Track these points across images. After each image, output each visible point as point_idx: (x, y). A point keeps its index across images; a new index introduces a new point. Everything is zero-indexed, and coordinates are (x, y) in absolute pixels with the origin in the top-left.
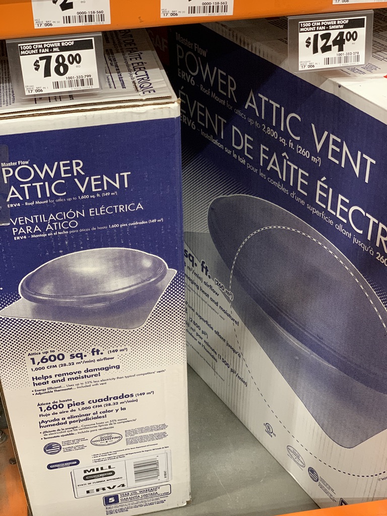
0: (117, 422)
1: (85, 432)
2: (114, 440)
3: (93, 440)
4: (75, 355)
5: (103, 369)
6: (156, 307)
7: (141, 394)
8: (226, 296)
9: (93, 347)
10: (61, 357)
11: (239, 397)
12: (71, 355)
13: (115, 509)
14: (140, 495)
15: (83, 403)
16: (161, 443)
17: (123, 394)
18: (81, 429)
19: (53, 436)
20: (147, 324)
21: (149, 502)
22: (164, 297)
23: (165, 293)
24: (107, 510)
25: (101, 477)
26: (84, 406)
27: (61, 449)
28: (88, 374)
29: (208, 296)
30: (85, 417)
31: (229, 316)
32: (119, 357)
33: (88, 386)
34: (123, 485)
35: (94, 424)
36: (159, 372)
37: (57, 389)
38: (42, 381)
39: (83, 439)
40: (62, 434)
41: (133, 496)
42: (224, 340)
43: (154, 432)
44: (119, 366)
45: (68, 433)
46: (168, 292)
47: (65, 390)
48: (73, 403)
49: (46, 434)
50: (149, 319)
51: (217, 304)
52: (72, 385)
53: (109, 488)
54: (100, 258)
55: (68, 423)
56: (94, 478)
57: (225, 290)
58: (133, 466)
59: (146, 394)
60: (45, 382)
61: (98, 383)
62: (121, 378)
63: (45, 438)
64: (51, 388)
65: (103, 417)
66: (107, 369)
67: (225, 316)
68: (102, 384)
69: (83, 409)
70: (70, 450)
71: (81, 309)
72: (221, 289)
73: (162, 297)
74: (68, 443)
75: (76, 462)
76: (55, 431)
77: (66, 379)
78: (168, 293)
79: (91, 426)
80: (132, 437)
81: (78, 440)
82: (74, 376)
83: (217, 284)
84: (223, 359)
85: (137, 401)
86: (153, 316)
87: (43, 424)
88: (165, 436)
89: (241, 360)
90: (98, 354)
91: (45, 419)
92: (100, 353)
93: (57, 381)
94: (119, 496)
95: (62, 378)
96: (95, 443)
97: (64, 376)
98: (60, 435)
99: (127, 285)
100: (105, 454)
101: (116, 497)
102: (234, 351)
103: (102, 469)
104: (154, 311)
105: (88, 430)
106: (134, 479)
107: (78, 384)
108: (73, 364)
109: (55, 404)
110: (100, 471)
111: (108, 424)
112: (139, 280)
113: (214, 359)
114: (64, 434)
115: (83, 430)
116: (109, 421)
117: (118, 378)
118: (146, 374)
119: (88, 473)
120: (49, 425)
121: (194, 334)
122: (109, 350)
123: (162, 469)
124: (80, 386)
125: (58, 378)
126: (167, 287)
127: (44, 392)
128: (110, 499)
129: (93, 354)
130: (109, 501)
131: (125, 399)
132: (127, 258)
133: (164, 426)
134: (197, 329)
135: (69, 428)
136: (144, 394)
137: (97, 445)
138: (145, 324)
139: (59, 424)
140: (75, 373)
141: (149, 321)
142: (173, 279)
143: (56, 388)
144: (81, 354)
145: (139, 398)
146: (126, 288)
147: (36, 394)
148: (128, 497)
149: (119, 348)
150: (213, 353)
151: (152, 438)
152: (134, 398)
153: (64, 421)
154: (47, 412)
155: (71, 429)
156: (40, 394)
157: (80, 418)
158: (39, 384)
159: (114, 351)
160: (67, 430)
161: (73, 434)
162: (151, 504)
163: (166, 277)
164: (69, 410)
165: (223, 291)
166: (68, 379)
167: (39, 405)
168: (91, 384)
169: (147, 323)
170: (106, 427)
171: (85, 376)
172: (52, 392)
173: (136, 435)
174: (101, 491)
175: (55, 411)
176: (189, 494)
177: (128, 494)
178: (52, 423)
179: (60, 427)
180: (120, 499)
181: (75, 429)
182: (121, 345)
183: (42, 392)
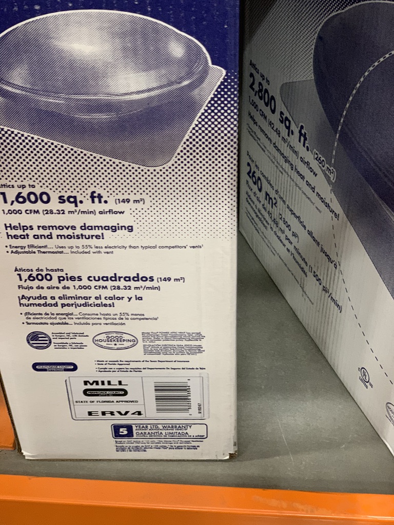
0: (130, 317)
1: (84, 324)
2: (126, 344)
3: (96, 338)
4: (65, 198)
5: (109, 229)
6: (191, 135)
7: (165, 279)
8: (325, 175)
9: (92, 189)
10: (45, 198)
11: (329, 327)
12: (60, 198)
13: (128, 445)
14: (164, 432)
15: (80, 279)
16: (195, 360)
17: (138, 274)
18: (79, 318)
19: (39, 321)
20: (176, 162)
21: (177, 445)
22: (203, 117)
23: (206, 111)
24: (118, 445)
25: (108, 395)
26: (82, 283)
27: (50, 342)
28: (87, 233)
29: (303, 178)
30: (83, 301)
31: (328, 206)
32: (131, 212)
33: (86, 253)
34: (139, 413)
35: (97, 315)
36: (194, 247)
37: (42, 250)
38: (19, 232)
39: (82, 335)
40: (51, 321)
41: (153, 431)
42: (318, 244)
43: (184, 343)
44: (132, 227)
45: (61, 322)
46: (209, 108)
47: (53, 252)
48: (65, 276)
49: (30, 316)
50: (179, 154)
51: (313, 189)
52: (62, 247)
53: (120, 413)
54: (100, 29)
55: (60, 305)
56: (98, 395)
57: (327, 165)
58: (154, 388)
59: (172, 280)
60: (24, 235)
61: (101, 250)
62: (134, 247)
63: (28, 324)
64: (32, 246)
65: (110, 306)
66: (114, 229)
67: (322, 206)
68: (108, 253)
69: (81, 287)
70: (63, 346)
71: (72, 120)
72: (321, 165)
73: (200, 117)
74: (60, 335)
75: (72, 367)
76: (41, 314)
77: (54, 236)
78: (209, 111)
79: (93, 316)
80: (152, 344)
81: (75, 334)
82: (65, 232)
83: (316, 159)
84: (314, 272)
85: (158, 288)
86: (185, 149)
87: (24, 301)
88: (200, 352)
89: (337, 274)
90: (100, 202)
91: (27, 293)
92: (103, 200)
93: (41, 236)
94: (134, 428)
95: (47, 233)
96: (99, 343)
97: (51, 231)
98: (49, 321)
99: (144, 87)
100: (113, 362)
101: (129, 428)
102: (329, 259)
103: (109, 383)
104: (188, 140)
105: (88, 321)
106: (155, 408)
107: (72, 247)
108: (63, 213)
109: (40, 272)
110: (106, 386)
111: (117, 317)
112: (164, 81)
113: (304, 272)
114: (55, 321)
115: (82, 321)
116: (119, 314)
117: (130, 247)
118: (173, 247)
119: (89, 386)
120: (33, 304)
121: (283, 237)
122: (117, 197)
123: (195, 399)
124: (75, 250)
125: (41, 232)
126: (209, 99)
127: (23, 250)
128: (121, 430)
129: (93, 202)
130: (119, 432)
131: (140, 283)
132: (145, 36)
133: (199, 336)
134: (287, 230)
135: (62, 314)
136: (169, 279)
137: (101, 347)
138: (172, 162)
139: (45, 305)
140: (67, 229)
141: (179, 157)
142: (219, 87)
143: (40, 247)
144: (75, 197)
145: (163, 284)
146: (142, 92)
147: (12, 252)
148: (147, 432)
149: (132, 197)
150: (303, 265)
151: (181, 350)
152: (155, 284)
153: (53, 302)
154: (29, 283)
155: (64, 316)
156: (16, 252)
157: (76, 300)
158: (15, 237)
159: (123, 201)
160: (58, 317)
161: (67, 324)
162: (178, 448)
163: (207, 81)
164: (61, 286)
165: (324, 169)
166: (58, 236)
167: (16, 270)
168: (92, 250)
169: (176, 160)
170: (115, 321)
171: (82, 235)
172: (35, 253)
173: (157, 343)
174: (108, 416)
175: (41, 284)
176: (232, 443)
177: (147, 427)
178: (37, 301)
179: (48, 310)
180: (135, 432)
181: (69, 316)
182: (135, 191)
183: (19, 250)
